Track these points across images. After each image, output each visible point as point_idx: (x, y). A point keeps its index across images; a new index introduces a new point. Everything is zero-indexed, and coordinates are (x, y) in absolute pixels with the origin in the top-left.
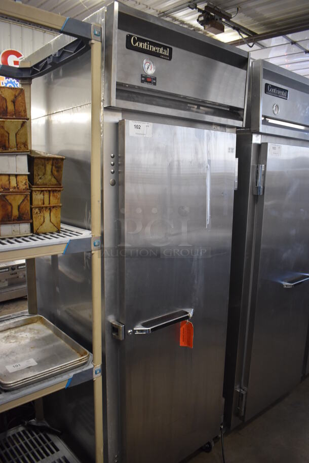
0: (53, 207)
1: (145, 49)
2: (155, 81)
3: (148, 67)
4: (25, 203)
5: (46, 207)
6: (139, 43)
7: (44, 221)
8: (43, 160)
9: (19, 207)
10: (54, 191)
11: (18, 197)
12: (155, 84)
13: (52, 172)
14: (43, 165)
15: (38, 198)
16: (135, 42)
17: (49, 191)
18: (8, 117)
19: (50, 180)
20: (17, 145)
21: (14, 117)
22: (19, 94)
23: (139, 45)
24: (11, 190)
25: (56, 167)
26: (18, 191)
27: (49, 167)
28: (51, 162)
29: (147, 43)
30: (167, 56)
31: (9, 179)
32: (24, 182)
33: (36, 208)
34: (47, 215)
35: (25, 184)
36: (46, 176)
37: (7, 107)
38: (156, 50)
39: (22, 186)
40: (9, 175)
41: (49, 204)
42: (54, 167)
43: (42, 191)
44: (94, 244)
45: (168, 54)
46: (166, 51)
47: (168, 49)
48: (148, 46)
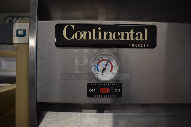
1: (92, 41)
2: (119, 90)
3: (104, 69)
6: (79, 34)
12: (119, 95)
16: (70, 32)
23: (79, 36)
29: (97, 30)
30: (144, 42)
38: (117, 37)
45: (146, 39)
46: (141, 34)
47: (146, 30)
48: (100, 33)
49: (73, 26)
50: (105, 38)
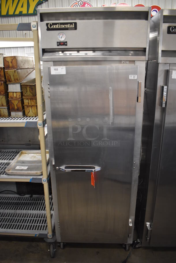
0: (33, 106)
1: (57, 28)
3: (62, 37)
4: (19, 104)
5: (30, 106)
6: (53, 26)
7: (29, 111)
8: (25, 86)
9: (17, 105)
10: (32, 99)
11: (16, 101)
12: (66, 45)
13: (30, 90)
14: (25, 88)
15: (26, 102)
16: (51, 26)
17: (30, 99)
18: (10, 69)
19: (30, 94)
20: (14, 80)
21: (12, 69)
22: (13, 59)
23: (53, 27)
24: (14, 98)
25: (31, 89)
26: (16, 99)
27: (28, 89)
28: (29, 86)
29: (59, 25)
30: (73, 28)
31: (13, 94)
32: (19, 95)
33: (26, 106)
34: (30, 109)
35: (19, 96)
36: (28, 93)
37: (9, 65)
38: (65, 27)
39: (18, 97)
40: (13, 92)
41: (31, 104)
42: (30, 89)
43: (27, 99)
44: (39, 124)
45: (74, 27)
46: (72, 25)
47: (73, 24)
48: (59, 26)
49: (51, 24)
50: (61, 27)
